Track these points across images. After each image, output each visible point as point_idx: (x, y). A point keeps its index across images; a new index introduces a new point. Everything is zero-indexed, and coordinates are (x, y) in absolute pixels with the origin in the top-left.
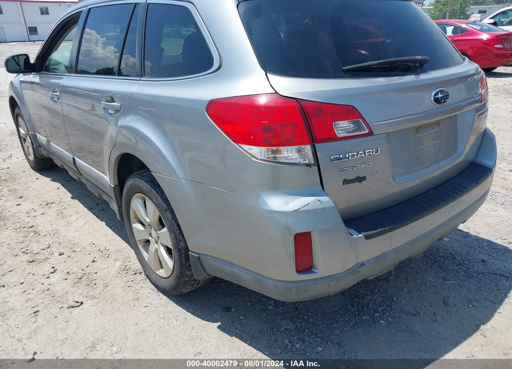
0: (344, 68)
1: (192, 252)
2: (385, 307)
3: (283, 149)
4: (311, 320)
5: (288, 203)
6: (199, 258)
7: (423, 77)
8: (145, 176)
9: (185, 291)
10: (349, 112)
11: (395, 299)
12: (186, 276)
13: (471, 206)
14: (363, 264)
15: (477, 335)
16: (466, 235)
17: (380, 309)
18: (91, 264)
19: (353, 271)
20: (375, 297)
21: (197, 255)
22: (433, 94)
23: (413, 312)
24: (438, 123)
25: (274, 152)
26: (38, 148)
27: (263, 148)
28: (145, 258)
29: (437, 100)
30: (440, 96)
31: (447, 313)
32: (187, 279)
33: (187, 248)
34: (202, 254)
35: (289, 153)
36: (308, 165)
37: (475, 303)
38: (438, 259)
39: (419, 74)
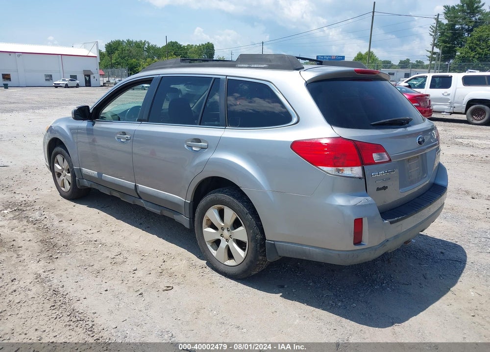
0: (372, 124)
1: (268, 240)
2: (388, 281)
3: (345, 169)
4: (341, 290)
5: (349, 201)
6: (274, 244)
7: (409, 129)
8: (226, 192)
9: (254, 273)
10: (379, 149)
11: (392, 276)
12: (259, 260)
13: (438, 209)
14: (388, 241)
15: (449, 293)
16: (426, 237)
17: (385, 282)
18: (163, 263)
19: (383, 244)
20: (379, 276)
21: (273, 242)
22: (418, 139)
23: (407, 283)
24: (418, 157)
25: (339, 171)
26: (80, 180)
27: (334, 168)
28: (213, 254)
29: (419, 143)
30: (421, 140)
31: (428, 283)
32: (258, 262)
33: (264, 238)
34: (277, 241)
35: (348, 171)
36: (360, 178)
37: (444, 277)
38: (413, 252)
39: (406, 127)
